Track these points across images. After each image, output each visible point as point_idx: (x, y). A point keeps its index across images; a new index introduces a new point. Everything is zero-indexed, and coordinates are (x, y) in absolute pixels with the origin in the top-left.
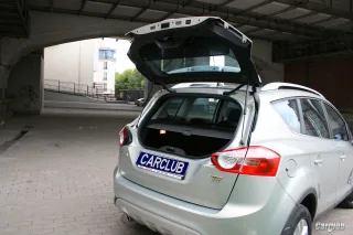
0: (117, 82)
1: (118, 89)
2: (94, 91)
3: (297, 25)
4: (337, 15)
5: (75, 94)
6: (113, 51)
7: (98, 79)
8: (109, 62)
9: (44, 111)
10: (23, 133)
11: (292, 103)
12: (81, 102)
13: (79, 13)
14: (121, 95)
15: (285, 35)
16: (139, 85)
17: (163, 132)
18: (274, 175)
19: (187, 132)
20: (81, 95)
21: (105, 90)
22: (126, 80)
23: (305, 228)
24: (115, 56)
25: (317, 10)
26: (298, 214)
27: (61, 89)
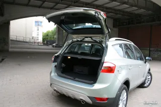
0: (43, 36)
1: (44, 40)
2: (33, 41)
3: (123, 12)
4: (140, 8)
5: (24, 42)
6: (41, 22)
7: (34, 35)
8: (39, 27)
9: (10, 50)
10: (3, 60)
11: (121, 46)
12: (27, 46)
13: (27, 5)
14: (45, 42)
15: (119, 16)
16: (54, 38)
17: (69, 58)
18: (113, 72)
19: (80, 57)
20: (27, 42)
21: (38, 40)
22: (48, 35)
23: (125, 94)
24: (42, 24)
25: (132, 6)
26: (123, 88)
27: (18, 40)
